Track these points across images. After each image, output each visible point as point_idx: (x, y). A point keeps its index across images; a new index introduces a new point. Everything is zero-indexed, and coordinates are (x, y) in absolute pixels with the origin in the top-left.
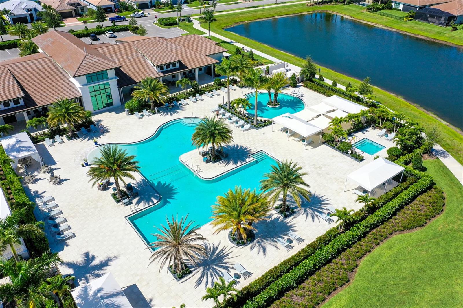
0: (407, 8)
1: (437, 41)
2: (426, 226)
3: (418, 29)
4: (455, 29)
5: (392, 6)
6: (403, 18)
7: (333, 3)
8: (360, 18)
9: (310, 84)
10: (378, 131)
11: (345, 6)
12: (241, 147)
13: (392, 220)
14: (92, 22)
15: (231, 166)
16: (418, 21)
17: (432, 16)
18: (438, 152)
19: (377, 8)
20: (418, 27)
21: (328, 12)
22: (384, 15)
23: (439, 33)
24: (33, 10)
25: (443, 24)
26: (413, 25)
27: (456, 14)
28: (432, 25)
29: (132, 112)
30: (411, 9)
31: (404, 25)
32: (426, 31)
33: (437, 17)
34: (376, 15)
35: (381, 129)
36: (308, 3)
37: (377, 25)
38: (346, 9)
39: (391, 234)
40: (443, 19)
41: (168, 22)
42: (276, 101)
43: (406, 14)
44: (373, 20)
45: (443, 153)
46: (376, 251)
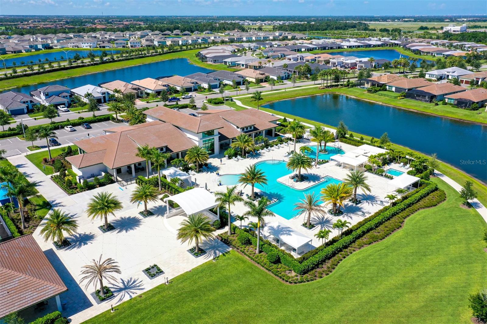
0: (398, 90)
1: (425, 113)
2: (437, 206)
3: (410, 105)
4: (437, 104)
5: (386, 89)
6: (397, 97)
7: (339, 87)
8: (364, 98)
9: (344, 139)
10: (397, 165)
11: (350, 89)
12: (314, 174)
13: (418, 204)
14: (152, 102)
15: (312, 183)
16: (409, 99)
17: (419, 96)
18: (438, 174)
19: (376, 90)
20: (410, 103)
21: (337, 93)
22: (382, 95)
23: (425, 107)
24: (106, 93)
25: (427, 101)
26: (406, 102)
27: (436, 94)
28: (420, 102)
29: (230, 157)
30: (402, 91)
31: (398, 102)
32: (416, 106)
33: (423, 96)
34: (375, 95)
35: (400, 163)
36: (320, 87)
37: (378, 103)
38: (351, 91)
39: (419, 209)
40: (427, 97)
41: (217, 101)
42: (325, 150)
43: (398, 94)
44: (374, 99)
45: (441, 175)
46: (412, 216)
